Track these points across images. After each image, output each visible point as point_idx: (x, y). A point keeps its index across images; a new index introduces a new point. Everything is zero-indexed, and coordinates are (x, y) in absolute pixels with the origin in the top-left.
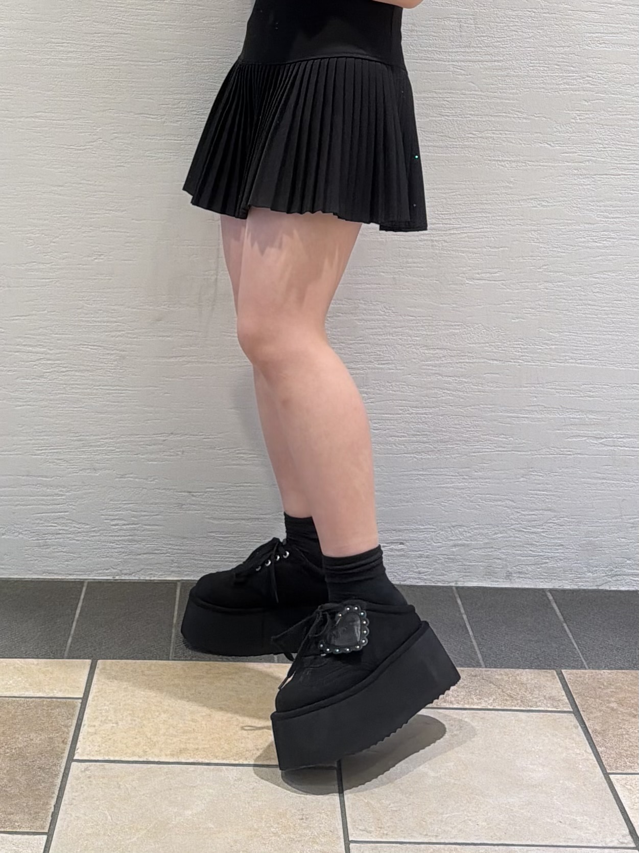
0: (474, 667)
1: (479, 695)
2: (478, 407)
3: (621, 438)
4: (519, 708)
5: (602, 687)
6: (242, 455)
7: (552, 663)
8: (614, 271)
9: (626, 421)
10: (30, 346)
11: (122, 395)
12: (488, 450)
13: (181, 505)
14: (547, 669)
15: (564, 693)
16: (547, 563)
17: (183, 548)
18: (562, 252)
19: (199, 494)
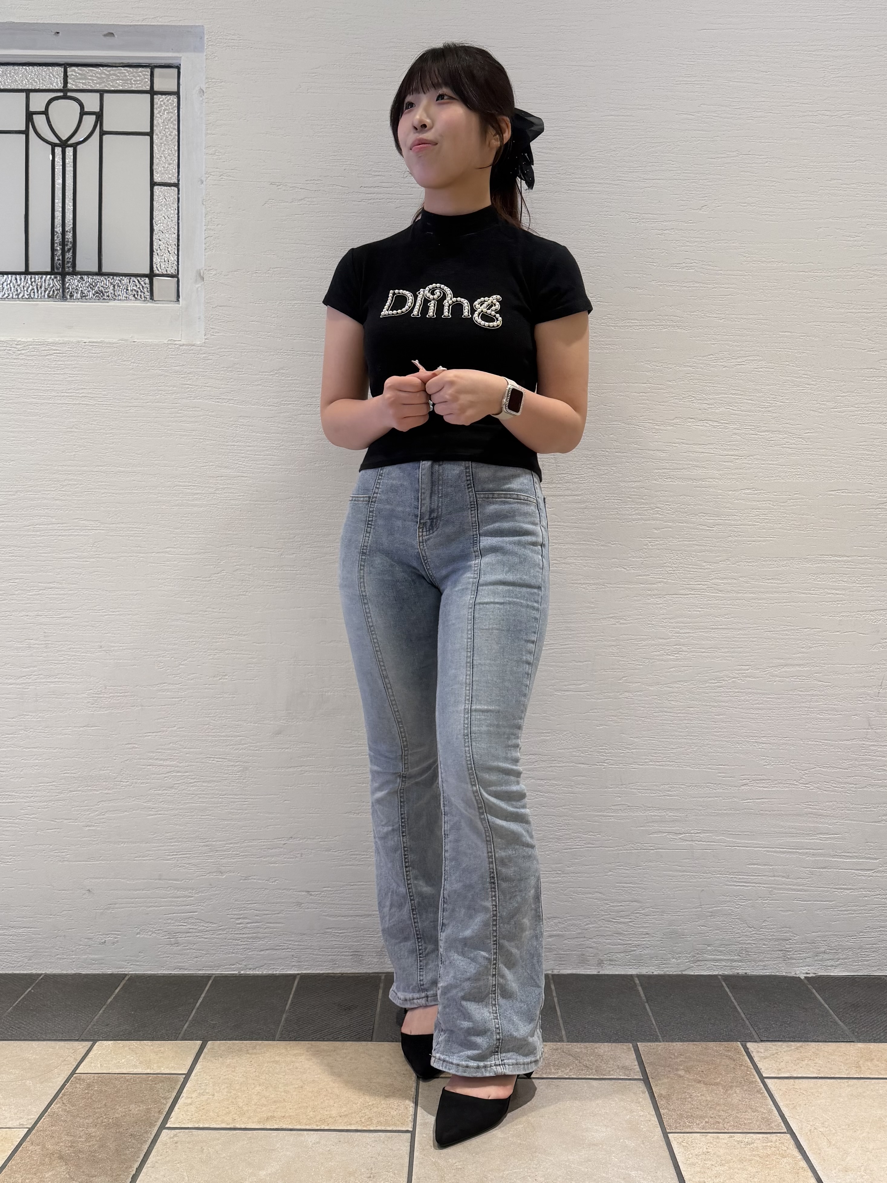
0: (557, 1042)
1: (557, 1066)
2: (568, 807)
3: (698, 833)
4: (593, 1077)
5: (673, 1057)
6: (355, 856)
7: (630, 1038)
8: (686, 681)
9: (702, 817)
10: (161, 760)
11: (245, 803)
12: (577, 847)
13: (299, 904)
14: (625, 1042)
15: (636, 1063)
16: (635, 950)
17: (302, 944)
18: (640, 665)
19: (317, 893)
